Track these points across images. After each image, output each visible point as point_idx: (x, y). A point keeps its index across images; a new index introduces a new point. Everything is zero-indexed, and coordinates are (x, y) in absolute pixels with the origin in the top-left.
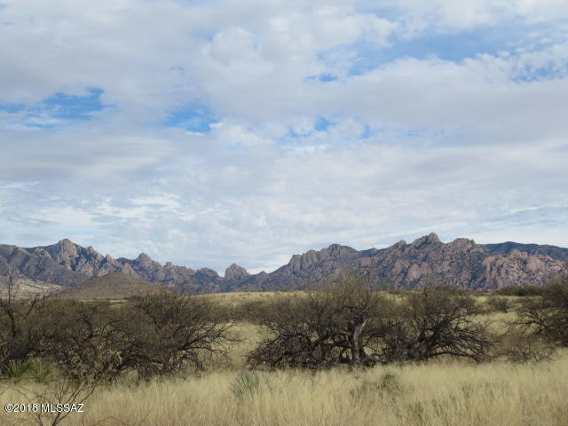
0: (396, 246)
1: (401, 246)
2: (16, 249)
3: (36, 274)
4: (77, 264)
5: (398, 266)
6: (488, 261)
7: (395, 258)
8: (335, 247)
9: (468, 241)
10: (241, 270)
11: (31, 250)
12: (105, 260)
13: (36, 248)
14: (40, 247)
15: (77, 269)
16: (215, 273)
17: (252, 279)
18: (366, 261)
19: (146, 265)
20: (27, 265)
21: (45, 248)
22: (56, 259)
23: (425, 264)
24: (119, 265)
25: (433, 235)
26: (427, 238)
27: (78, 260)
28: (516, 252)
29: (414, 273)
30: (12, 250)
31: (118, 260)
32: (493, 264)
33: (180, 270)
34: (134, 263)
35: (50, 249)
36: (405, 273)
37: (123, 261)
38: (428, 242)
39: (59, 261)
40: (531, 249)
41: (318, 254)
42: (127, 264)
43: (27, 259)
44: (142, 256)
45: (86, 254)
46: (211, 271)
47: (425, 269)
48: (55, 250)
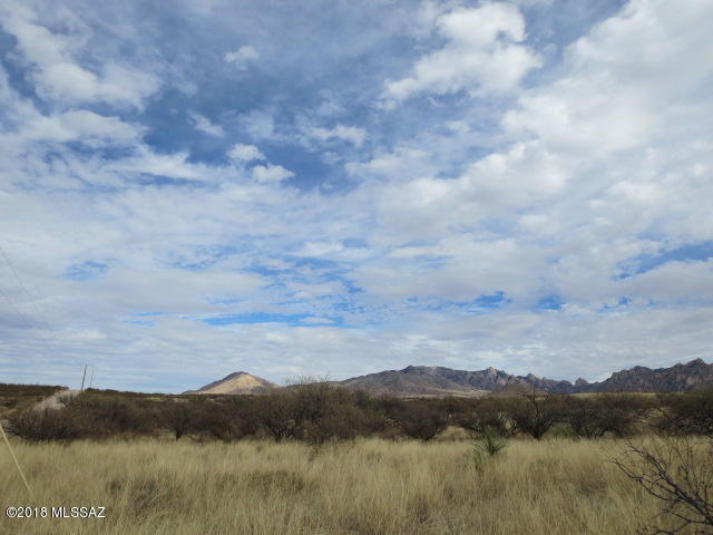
0: (676, 366)
1: (679, 366)
2: (466, 372)
3: (477, 385)
4: (497, 379)
5: (679, 378)
7: (676, 374)
8: (637, 368)
10: (585, 381)
11: (474, 373)
12: (511, 377)
13: (476, 372)
14: (478, 371)
15: (497, 382)
16: (570, 383)
17: (591, 386)
18: (658, 375)
19: (532, 379)
21: (481, 372)
22: (486, 377)
23: (696, 376)
24: (518, 379)
25: (699, 359)
26: (695, 361)
27: (497, 377)
29: (690, 382)
31: (517, 377)
33: (551, 382)
34: (526, 378)
35: (483, 372)
36: (684, 381)
37: (520, 377)
38: (697, 364)
39: (488, 378)
41: (628, 372)
42: (522, 379)
43: (472, 377)
44: (530, 375)
45: (501, 374)
46: (567, 382)
47: (697, 379)
48: (486, 372)
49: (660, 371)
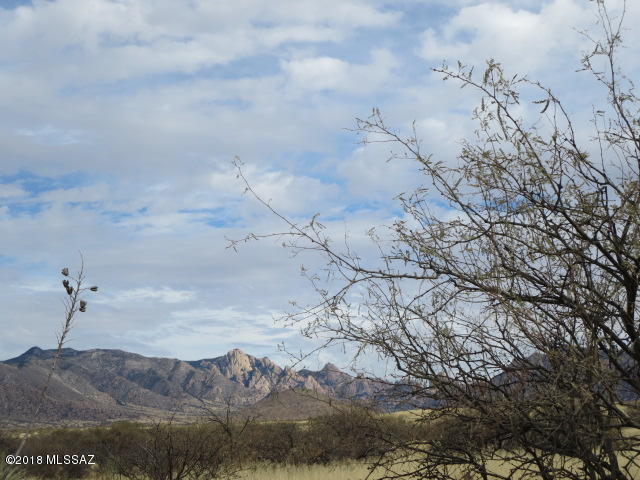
2: (177, 363)
3: (202, 393)
4: (251, 378)
11: (196, 364)
12: (284, 373)
13: (200, 361)
14: (206, 360)
15: (250, 385)
19: (334, 377)
20: (191, 382)
21: (212, 361)
22: (224, 373)
24: (301, 378)
27: (251, 374)
30: (172, 365)
31: (300, 372)
34: (317, 375)
35: (218, 361)
37: (305, 373)
39: (229, 375)
42: (310, 377)
43: (191, 375)
44: (328, 368)
45: (261, 367)
48: (224, 363)
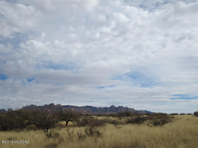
1: (46, 105)
5: (45, 109)
6: (64, 109)
7: (45, 108)
8: (32, 105)
9: (60, 105)
16: (5, 110)
18: (39, 108)
23: (51, 109)
25: (53, 103)
26: (51, 104)
28: (69, 107)
32: (65, 109)
36: (47, 111)
40: (72, 107)
41: (29, 107)
46: (4, 109)
47: (51, 110)
49: (40, 107)
